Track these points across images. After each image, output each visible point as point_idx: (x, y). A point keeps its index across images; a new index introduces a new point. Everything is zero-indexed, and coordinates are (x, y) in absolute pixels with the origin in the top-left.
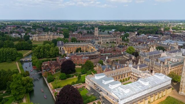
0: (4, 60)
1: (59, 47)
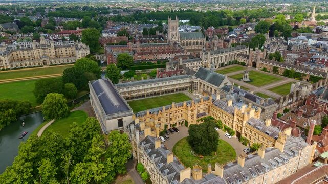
1: (115, 118)
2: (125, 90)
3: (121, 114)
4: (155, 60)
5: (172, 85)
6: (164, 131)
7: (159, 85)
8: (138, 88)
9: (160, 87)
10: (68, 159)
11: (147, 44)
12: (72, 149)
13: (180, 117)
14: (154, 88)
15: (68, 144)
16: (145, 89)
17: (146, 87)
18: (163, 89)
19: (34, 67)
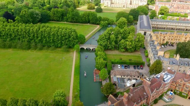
0: (59, 45)
1: (143, 31)
2: (155, 23)
3: (146, 30)
4: (184, 13)
5: (184, 26)
6: (165, 44)
7: (176, 25)
8: (162, 24)
9: (176, 26)
10: (120, 37)
11: (184, 3)
12: (122, 35)
13: (178, 40)
14: (172, 25)
15: (121, 32)
16: (166, 25)
17: (167, 24)
18: (177, 27)
19: (119, 8)
